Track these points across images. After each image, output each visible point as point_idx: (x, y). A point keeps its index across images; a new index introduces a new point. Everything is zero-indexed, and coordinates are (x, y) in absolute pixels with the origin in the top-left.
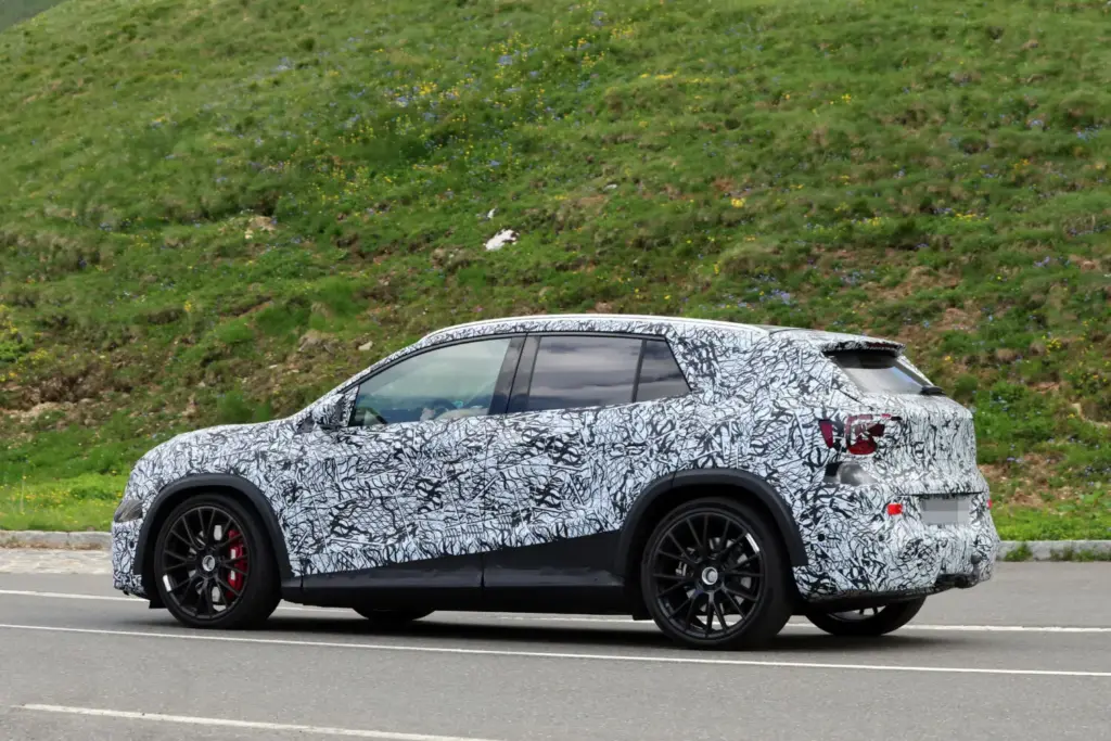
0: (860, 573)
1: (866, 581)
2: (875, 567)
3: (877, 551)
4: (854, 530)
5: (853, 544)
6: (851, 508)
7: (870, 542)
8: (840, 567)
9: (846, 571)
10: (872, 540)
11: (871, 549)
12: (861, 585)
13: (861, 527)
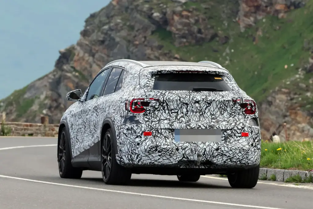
0: (131, 157)
2: (135, 155)
3: (136, 149)
4: (128, 141)
5: (128, 146)
6: (128, 133)
7: (134, 146)
8: (125, 155)
9: (127, 156)
11: (134, 148)
12: (131, 161)
13: (131, 140)
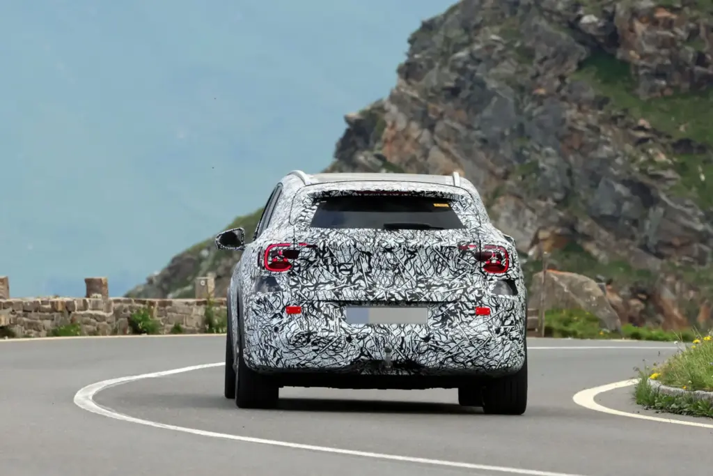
0: (263, 353)
1: (266, 360)
2: (271, 349)
3: (272, 339)
4: (260, 323)
5: (260, 333)
6: (258, 309)
7: (269, 332)
8: (255, 350)
9: (258, 352)
10: (270, 331)
11: (269, 337)
12: (264, 362)
13: (265, 322)
